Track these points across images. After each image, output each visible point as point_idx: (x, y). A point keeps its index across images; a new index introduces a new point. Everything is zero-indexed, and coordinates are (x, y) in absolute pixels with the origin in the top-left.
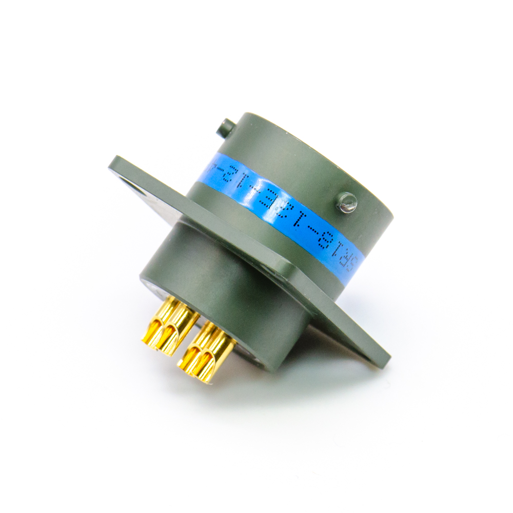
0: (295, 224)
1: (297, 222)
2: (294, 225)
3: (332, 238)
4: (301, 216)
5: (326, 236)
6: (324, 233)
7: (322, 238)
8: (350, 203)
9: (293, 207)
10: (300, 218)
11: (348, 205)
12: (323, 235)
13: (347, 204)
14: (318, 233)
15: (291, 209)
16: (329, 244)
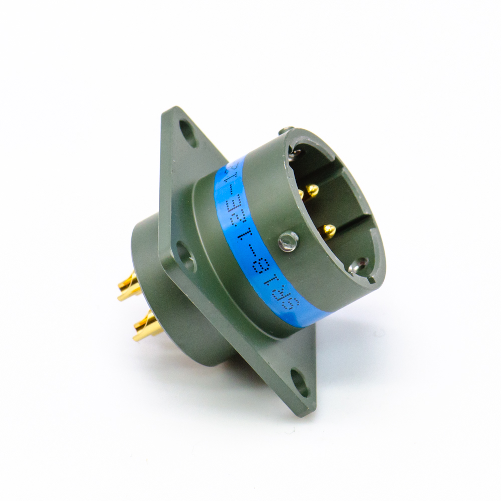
0: (240, 237)
1: (242, 236)
2: (238, 237)
3: (268, 267)
4: (248, 232)
5: (263, 262)
6: (262, 259)
7: (258, 262)
8: (288, 243)
9: (246, 221)
10: (246, 233)
11: (286, 244)
12: (260, 260)
13: (286, 242)
14: (255, 256)
15: (243, 222)
16: (263, 270)
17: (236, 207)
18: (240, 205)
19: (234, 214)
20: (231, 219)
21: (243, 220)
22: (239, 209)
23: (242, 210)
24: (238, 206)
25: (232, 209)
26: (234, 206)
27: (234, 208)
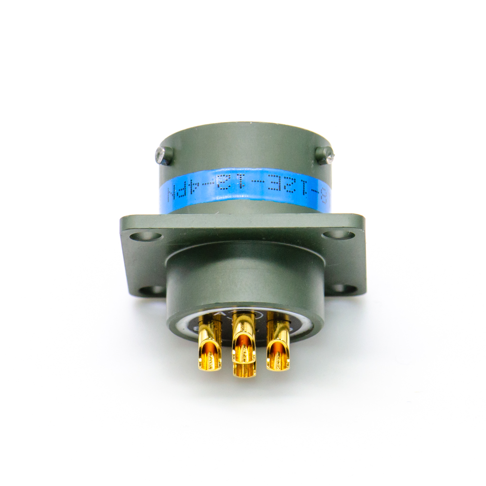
17: (280, 182)
18: (280, 177)
19: (285, 187)
20: (287, 191)
21: (293, 181)
22: (282, 180)
23: (285, 178)
24: (280, 180)
25: (280, 186)
26: (277, 183)
27: (280, 184)
